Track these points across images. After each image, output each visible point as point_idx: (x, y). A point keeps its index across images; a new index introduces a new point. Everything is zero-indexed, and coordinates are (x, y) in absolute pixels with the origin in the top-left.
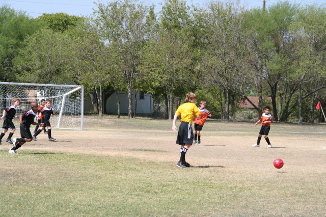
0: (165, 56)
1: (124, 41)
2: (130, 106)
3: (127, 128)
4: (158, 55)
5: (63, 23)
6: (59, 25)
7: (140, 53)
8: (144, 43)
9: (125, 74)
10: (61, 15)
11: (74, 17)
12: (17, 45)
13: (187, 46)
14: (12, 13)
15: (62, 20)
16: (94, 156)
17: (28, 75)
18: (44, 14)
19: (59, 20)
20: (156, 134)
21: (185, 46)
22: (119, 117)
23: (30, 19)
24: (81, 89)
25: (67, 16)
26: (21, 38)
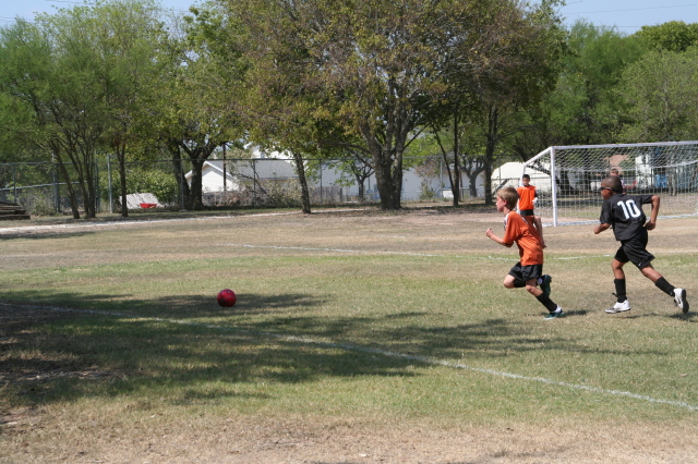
5: (677, 38)
6: (670, 42)
10: (673, 25)
11: (694, 25)
12: (603, 84)
14: (593, 32)
15: (674, 33)
17: (631, 131)
18: (644, 28)
19: (670, 34)
23: (622, 36)
25: (683, 26)
26: (607, 70)
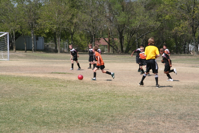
0: (55, 13)
1: (27, 3)
2: (33, 45)
3: (35, 59)
4: (50, 13)
7: (39, 11)
8: (40, 5)
9: (29, 25)
13: (68, 7)
16: (31, 78)
20: (57, 63)
21: (67, 7)
22: (26, 52)
24: (7, 34)
